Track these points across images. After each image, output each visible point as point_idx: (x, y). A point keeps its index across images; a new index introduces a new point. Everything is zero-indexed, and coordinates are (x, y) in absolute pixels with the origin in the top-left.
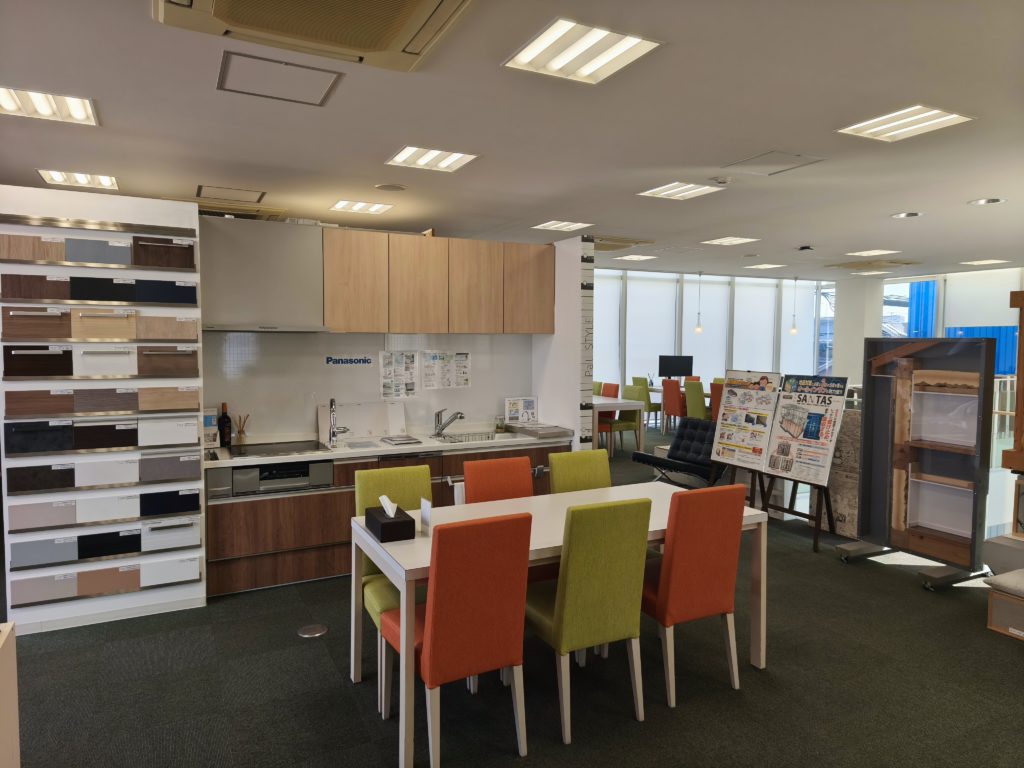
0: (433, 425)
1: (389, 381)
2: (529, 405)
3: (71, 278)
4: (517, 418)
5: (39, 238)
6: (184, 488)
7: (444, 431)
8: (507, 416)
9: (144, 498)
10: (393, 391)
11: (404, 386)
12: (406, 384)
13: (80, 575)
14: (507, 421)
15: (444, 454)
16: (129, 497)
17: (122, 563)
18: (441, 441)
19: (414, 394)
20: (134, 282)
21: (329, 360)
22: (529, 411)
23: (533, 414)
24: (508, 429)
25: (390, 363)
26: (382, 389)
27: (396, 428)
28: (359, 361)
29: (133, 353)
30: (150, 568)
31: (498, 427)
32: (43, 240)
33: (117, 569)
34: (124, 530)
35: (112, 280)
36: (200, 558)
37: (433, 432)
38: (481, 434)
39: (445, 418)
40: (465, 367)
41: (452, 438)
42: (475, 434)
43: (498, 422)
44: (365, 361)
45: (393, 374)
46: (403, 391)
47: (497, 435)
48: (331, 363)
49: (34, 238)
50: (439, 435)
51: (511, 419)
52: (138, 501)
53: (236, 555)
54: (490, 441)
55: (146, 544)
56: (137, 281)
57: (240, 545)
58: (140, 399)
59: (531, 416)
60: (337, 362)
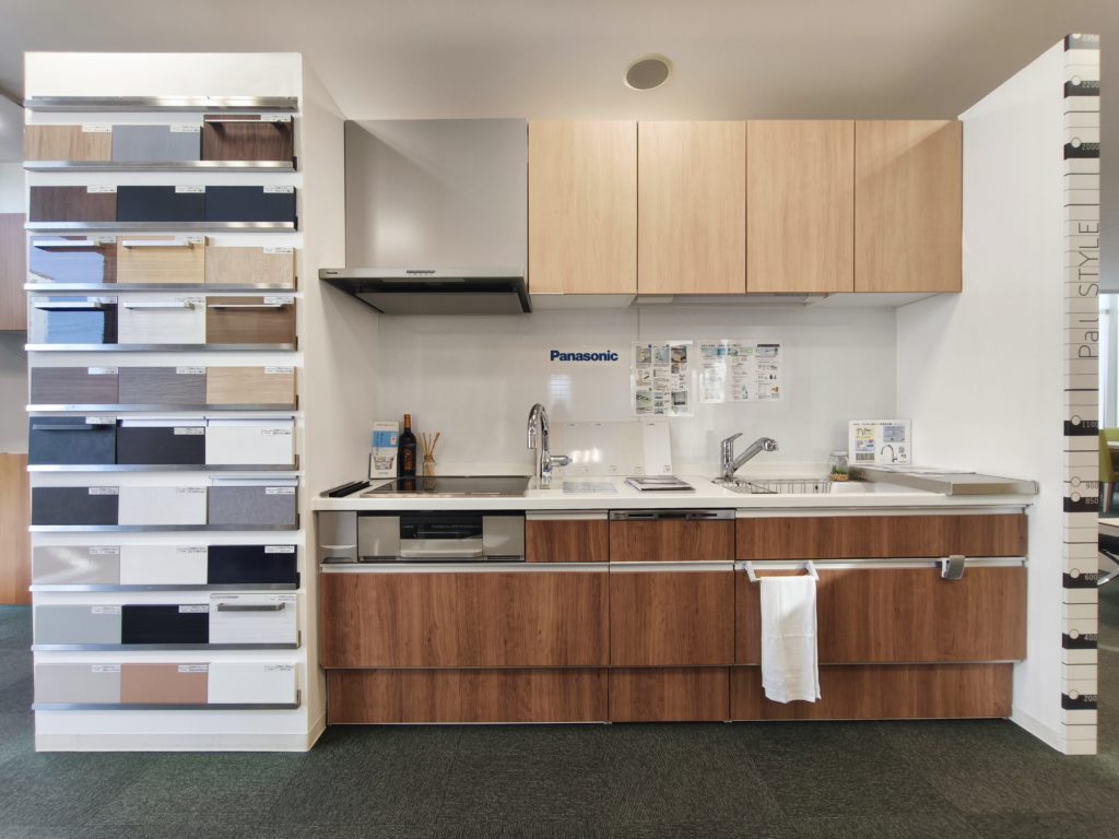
0: (717, 461)
1: (646, 388)
2: (894, 434)
3: (119, 188)
4: (872, 457)
5: (79, 127)
6: (274, 542)
7: (736, 473)
8: (853, 452)
9: (215, 553)
10: (652, 404)
11: (669, 397)
12: (673, 394)
13: (125, 667)
14: (852, 462)
15: (739, 515)
16: (193, 549)
17: (182, 658)
18: (730, 489)
19: (685, 410)
20: (203, 191)
21: (554, 354)
22: (896, 445)
23: (902, 450)
24: (855, 475)
25: (647, 360)
26: (633, 400)
27: (656, 465)
28: (599, 357)
29: (200, 307)
30: (224, 672)
31: (835, 471)
32: (84, 130)
33: (174, 667)
34: (187, 602)
35: (173, 188)
36: (298, 667)
37: (718, 474)
38: (804, 482)
39: (739, 449)
40: (773, 367)
41: (751, 486)
42: (792, 482)
43: (835, 463)
44: (609, 357)
45: (651, 378)
46: (669, 405)
47: (835, 484)
48: (557, 359)
49: (73, 127)
50: (727, 478)
51: (860, 457)
52: (205, 556)
53: (364, 664)
54: (820, 495)
55: (218, 630)
56: (208, 188)
57: (370, 650)
58: (209, 386)
59: (898, 455)
60: (566, 357)
